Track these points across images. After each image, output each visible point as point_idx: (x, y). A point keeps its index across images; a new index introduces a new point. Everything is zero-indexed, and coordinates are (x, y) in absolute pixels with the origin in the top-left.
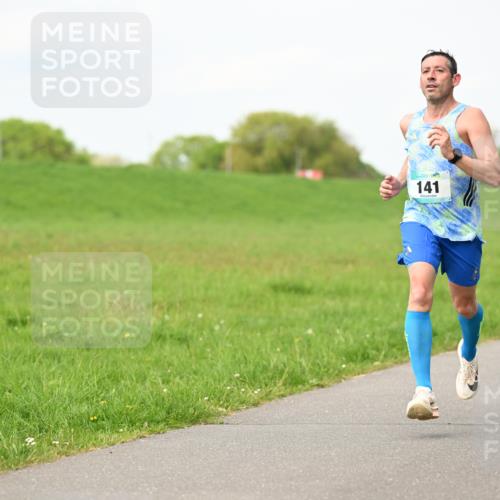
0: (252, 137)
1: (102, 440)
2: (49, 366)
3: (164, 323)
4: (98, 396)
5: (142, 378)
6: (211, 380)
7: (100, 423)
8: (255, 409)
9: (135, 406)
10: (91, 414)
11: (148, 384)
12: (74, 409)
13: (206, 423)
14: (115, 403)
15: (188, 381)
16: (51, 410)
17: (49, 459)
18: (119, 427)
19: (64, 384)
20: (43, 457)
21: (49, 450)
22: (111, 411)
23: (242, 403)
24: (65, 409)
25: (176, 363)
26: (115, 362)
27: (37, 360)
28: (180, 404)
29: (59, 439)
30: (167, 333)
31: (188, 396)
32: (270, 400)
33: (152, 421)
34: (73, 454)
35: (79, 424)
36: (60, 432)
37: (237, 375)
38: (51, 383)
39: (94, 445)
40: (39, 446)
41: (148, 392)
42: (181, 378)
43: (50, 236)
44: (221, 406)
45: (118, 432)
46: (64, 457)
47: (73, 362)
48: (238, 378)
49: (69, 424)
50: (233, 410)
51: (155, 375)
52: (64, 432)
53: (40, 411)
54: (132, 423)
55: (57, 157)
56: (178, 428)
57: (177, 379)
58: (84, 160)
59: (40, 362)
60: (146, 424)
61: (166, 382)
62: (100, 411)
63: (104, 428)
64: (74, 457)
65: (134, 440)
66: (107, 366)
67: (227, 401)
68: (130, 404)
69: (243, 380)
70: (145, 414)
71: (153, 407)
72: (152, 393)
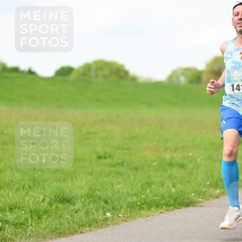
0: (216, 68)
1: (143, 214)
2: (118, 178)
3: (173, 158)
4: (141, 193)
5: (162, 184)
6: (196, 186)
7: (142, 206)
8: (217, 200)
9: (159, 198)
10: (138, 201)
11: (165, 187)
12: (129, 199)
13: (193, 206)
14: (149, 197)
15: (185, 185)
16: (119, 200)
17: (117, 223)
18: (151, 208)
19: (125, 187)
20: (114, 222)
21: (117, 219)
22: (147, 200)
23: (211, 196)
24: (125, 199)
25: (179, 177)
26: (149, 177)
27: (112, 175)
28: (181, 197)
29: (122, 214)
30: (174, 163)
31: (184, 193)
32: (224, 195)
33: (167, 205)
34: (129, 221)
35: (131, 206)
36: (123, 210)
37: (208, 183)
38: (118, 187)
39: (139, 217)
40: (113, 217)
41: (165, 191)
42: (181, 184)
43: (118, 116)
44: (201, 198)
45: (150, 210)
46: (124, 222)
47: (129, 176)
48: (209, 185)
49: (127, 206)
50: (206, 200)
51: (168, 183)
52: (125, 210)
53: (113, 200)
54: (157, 206)
55: (121, 78)
56: (179, 208)
57: (179, 185)
58: (134, 79)
59: (113, 177)
60: (164, 207)
61: (174, 186)
62: (142, 200)
63: (144, 209)
64: (129, 223)
65: (159, 214)
66: (145, 178)
67: (203, 195)
68: (157, 197)
69: (211, 186)
70: (163, 202)
71: (167, 199)
72: (167, 191)
